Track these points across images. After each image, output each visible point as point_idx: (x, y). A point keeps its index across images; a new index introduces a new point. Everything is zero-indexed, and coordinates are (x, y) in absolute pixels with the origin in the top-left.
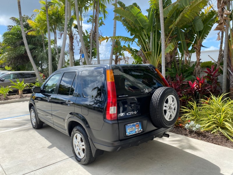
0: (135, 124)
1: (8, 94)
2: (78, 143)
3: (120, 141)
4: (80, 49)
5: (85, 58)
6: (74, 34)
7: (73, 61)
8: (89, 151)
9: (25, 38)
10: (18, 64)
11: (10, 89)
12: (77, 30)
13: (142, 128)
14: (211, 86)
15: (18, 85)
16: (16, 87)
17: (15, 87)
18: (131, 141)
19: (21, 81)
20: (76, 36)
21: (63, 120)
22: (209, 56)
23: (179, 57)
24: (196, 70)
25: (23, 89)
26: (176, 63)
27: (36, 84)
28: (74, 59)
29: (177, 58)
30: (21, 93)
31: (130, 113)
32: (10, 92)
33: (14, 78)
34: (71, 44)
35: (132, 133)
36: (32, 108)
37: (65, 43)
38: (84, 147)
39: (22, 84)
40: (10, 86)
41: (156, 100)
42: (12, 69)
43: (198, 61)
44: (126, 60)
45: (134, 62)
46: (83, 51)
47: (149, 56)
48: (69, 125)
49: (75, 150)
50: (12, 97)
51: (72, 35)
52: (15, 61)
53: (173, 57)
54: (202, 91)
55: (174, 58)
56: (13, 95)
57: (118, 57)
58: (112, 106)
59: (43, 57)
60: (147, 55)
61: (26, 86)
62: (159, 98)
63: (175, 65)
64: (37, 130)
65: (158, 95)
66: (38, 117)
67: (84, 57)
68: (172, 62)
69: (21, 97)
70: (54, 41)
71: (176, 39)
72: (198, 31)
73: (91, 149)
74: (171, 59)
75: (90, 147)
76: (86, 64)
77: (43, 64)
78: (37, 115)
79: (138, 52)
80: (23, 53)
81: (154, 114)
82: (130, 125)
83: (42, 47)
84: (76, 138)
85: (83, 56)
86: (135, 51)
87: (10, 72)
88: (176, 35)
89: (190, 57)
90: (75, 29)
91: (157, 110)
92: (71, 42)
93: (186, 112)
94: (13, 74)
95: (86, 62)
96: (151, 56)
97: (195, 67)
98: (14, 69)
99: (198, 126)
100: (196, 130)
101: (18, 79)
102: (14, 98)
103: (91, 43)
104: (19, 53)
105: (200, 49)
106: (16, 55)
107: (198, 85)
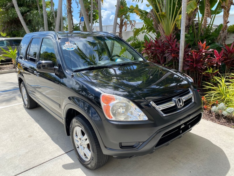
5: (84, 23)
7: (72, 26)
10: (13, 29)
15: (10, 53)
16: (9, 56)
17: (7, 56)
19: (13, 49)
23: (199, 21)
24: (221, 36)
26: (195, 27)
28: (73, 23)
29: (197, 21)
32: (2, 61)
34: (69, 5)
40: (2, 55)
42: (7, 36)
43: (225, 24)
44: (132, 25)
45: (144, 25)
46: (82, 14)
47: (163, 18)
50: (4, 66)
52: (9, 26)
53: (191, 20)
55: (193, 21)
56: (6, 64)
57: (123, 20)
59: (38, 22)
60: (160, 17)
63: (193, 30)
68: (190, 27)
69: (14, 67)
70: (50, 2)
74: (189, 22)
79: (148, 15)
80: (16, 17)
85: (82, 19)
86: (144, 13)
87: (3, 39)
92: (69, 2)
93: (210, 90)
94: (7, 40)
95: (86, 26)
96: (165, 18)
97: (220, 32)
98: (9, 35)
99: (230, 110)
100: (227, 114)
101: (10, 47)
102: (7, 68)
103: (92, 4)
104: (12, 17)
105: (230, 8)
106: (8, 19)
107: (226, 55)
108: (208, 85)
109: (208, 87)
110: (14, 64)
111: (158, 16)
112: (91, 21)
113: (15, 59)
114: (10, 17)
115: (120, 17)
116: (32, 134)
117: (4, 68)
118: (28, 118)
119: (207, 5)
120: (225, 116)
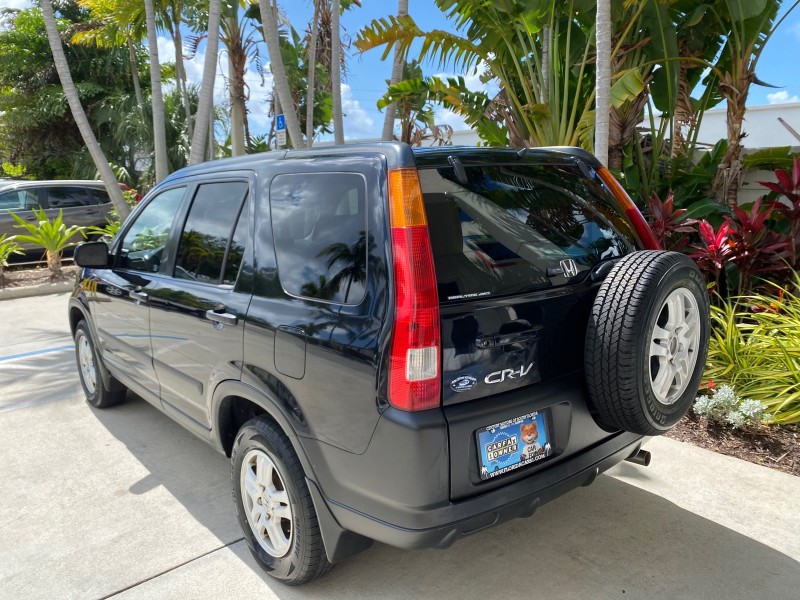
0: (519, 421)
1: (6, 264)
2: (260, 490)
3: (451, 506)
4: (270, 98)
5: (288, 134)
6: (248, 41)
7: (246, 144)
8: (310, 532)
9: (62, 53)
10: (46, 153)
11: (12, 246)
12: (258, 25)
13: (551, 438)
14: (789, 240)
15: (42, 232)
16: (36, 241)
17: (29, 241)
18: (500, 499)
19: (52, 218)
20: (254, 48)
21: (196, 389)
22: (780, 119)
23: (653, 129)
24: (722, 177)
25: (59, 248)
26: (641, 151)
27: (108, 227)
28: (248, 134)
29: (646, 130)
30: (54, 261)
31: (499, 377)
32: (13, 258)
33: (30, 207)
34: (237, 78)
35: (506, 463)
36: (82, 327)
37: (214, 74)
38: (287, 513)
39: (56, 230)
40: (13, 237)
41: (621, 312)
42: (27, 173)
43: (734, 142)
44: (441, 140)
45: (479, 142)
46: (279, 105)
47: (538, 120)
48: (220, 413)
49: (251, 516)
50: (20, 274)
51: (238, 46)
52: (36, 143)
53: (628, 129)
54: (752, 261)
55: (634, 131)
56: (25, 267)
57: (410, 127)
58: (416, 345)
59: (134, 130)
60: (530, 120)
61: (74, 235)
62: (634, 302)
63: (636, 159)
64: (101, 412)
66: (103, 363)
67: (284, 127)
68: (625, 148)
69: (53, 277)
70: (173, 68)
71: (644, 56)
72: (743, 18)
73: (318, 526)
74: (622, 132)
75: (314, 517)
76: (291, 147)
77: (136, 156)
78: (100, 356)
80: (60, 115)
81: (605, 378)
82: (498, 430)
83: (129, 90)
84: (254, 469)
85: (280, 122)
87: (15, 185)
88: (648, 39)
89: (696, 127)
90: (251, 20)
91: (621, 361)
92: (236, 69)
94: (29, 189)
95: (294, 145)
96: (544, 123)
97: (720, 166)
98: (33, 172)
99: (751, 407)
100: (742, 422)
101: (41, 210)
102: (27, 280)
103: (312, 74)
104: (47, 115)
105: (746, 94)
106: (34, 119)
107: (737, 237)
110: (50, 266)
111: (524, 116)
112: (309, 128)
113: (57, 251)
114: (42, 114)
115: (401, 116)
116: (127, 487)
117: (19, 280)
118: (109, 436)
119: (681, 86)
120: (736, 426)
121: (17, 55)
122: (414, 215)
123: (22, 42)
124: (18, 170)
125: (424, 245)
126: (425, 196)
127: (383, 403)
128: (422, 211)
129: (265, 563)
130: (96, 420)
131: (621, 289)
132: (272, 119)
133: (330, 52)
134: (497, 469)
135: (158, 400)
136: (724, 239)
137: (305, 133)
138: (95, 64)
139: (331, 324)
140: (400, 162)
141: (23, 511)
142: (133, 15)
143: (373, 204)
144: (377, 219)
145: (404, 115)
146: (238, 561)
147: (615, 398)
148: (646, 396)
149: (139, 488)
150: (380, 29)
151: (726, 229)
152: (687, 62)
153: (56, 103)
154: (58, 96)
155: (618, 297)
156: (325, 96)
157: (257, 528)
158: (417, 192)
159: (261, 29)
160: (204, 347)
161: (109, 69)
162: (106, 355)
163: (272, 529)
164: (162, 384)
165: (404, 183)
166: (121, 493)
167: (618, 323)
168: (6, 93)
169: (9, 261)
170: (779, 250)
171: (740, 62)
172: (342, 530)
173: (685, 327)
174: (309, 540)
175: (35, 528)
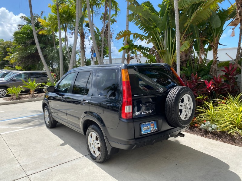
0: (150, 123)
1: (20, 94)
2: (93, 141)
3: (135, 140)
4: (91, 47)
5: (96, 58)
6: (86, 33)
7: (85, 60)
8: (104, 149)
10: (29, 63)
11: (22, 88)
13: (158, 127)
14: (229, 85)
15: (30, 85)
16: (28, 87)
17: (26, 87)
18: (146, 140)
19: (32, 81)
20: (87, 35)
21: (77, 119)
22: (226, 53)
23: (195, 56)
24: (212, 69)
25: (34, 89)
26: (192, 62)
27: (47, 83)
28: (85, 58)
29: (193, 56)
30: (33, 93)
31: (145, 113)
32: (22, 92)
33: (25, 78)
34: (82, 43)
35: (147, 131)
36: (46, 108)
38: (99, 145)
39: (33, 84)
40: (22, 86)
41: (172, 99)
42: (23, 69)
43: (215, 60)
44: (138, 59)
45: (147, 61)
46: (94, 50)
47: (163, 54)
48: (83, 124)
49: (90, 148)
50: (24, 96)
51: (83, 34)
52: (26, 61)
53: (188, 56)
54: (219, 90)
56: (24, 94)
57: (129, 55)
58: (127, 105)
59: (54, 57)
60: (161, 54)
61: (38, 86)
62: (175, 97)
63: (190, 64)
65: (174, 94)
67: (96, 56)
68: (187, 61)
69: (32, 97)
71: (191, 37)
72: (215, 28)
73: (107, 149)
74: (186, 57)
75: (106, 145)
76: (98, 64)
77: (53, 64)
78: (51, 115)
80: (33, 53)
81: (169, 113)
82: (145, 124)
84: (91, 137)
85: (94, 55)
87: (21, 72)
88: (192, 33)
89: (206, 56)
90: (86, 27)
91: (172, 110)
92: (82, 40)
93: (202, 112)
94: (25, 73)
95: (98, 61)
96: (165, 55)
97: (211, 66)
98: (25, 68)
99: (214, 126)
100: (212, 131)
101: (30, 79)
102: (26, 98)
103: (103, 42)
104: (30, 52)
105: (217, 47)
106: (26, 54)
107: (215, 84)
108: (200, 108)
109: (200, 110)
110: (31, 94)
111: (159, 53)
112: (102, 56)
113: (33, 90)
114: (28, 53)
115: (127, 53)
116: (59, 145)
117: (24, 98)
118: (53, 134)
119: (201, 45)
120: (211, 131)
121: (22, 37)
122: (127, 79)
123: (24, 33)
124: (20, 68)
125: (129, 85)
126: (129, 75)
127: (120, 117)
128: (128, 78)
129: (93, 158)
130: (49, 131)
131: (172, 94)
132: (92, 53)
133: (108, 35)
134: (145, 133)
135: (67, 123)
136: (211, 85)
137: (101, 57)
138: (43, 39)
139: (109, 103)
140: (124, 68)
141: (36, 149)
142: (55, 27)
143: (118, 76)
144: (119, 80)
145: (128, 52)
146: (87, 159)
147: (171, 118)
148: (178, 118)
149: (62, 145)
150: (122, 33)
151: (211, 83)
152: (202, 39)
153: (33, 49)
154: (33, 48)
155: (171, 96)
156: (107, 47)
157: (92, 151)
158: (128, 74)
159: (89, 30)
160: (76, 112)
161: (46, 40)
162: (53, 114)
163: (95, 150)
164: (68, 119)
165: (125, 72)
166: (58, 146)
167: (171, 101)
168: (19, 47)
169: (21, 93)
170: (225, 88)
171: (215, 39)
172: (112, 147)
173: (188, 103)
174: (104, 151)
175: (39, 153)
